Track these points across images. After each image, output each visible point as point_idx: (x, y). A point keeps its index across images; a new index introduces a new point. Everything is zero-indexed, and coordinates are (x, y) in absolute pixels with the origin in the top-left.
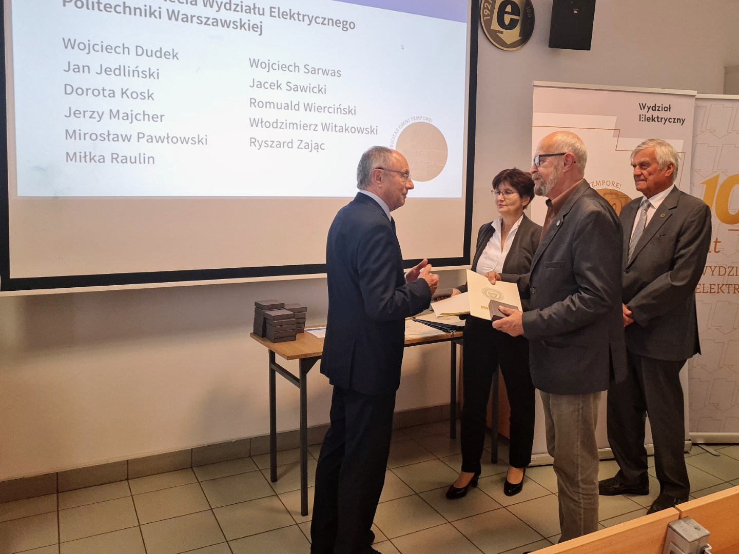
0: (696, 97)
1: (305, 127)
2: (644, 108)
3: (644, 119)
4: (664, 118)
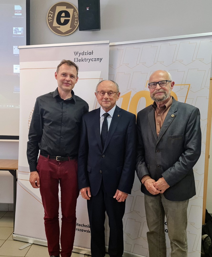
2: (77, 54)
3: (77, 61)
4: (89, 59)
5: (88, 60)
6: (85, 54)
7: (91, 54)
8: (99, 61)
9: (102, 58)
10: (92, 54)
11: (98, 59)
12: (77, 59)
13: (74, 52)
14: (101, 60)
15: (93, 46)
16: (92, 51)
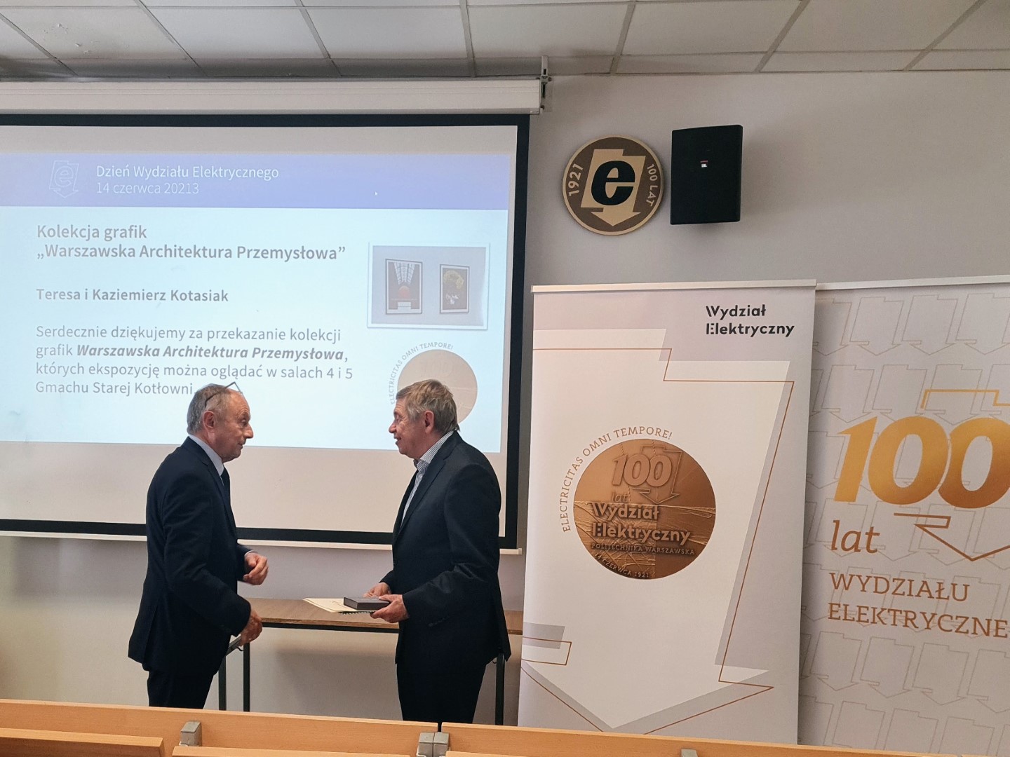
2: (715, 313)
3: (714, 331)
4: (752, 327)
5: (751, 331)
6: (739, 312)
7: (758, 314)
8: (783, 332)
9: (793, 327)
10: (763, 314)
11: (781, 329)
12: (714, 327)
13: (707, 307)
14: (790, 331)
15: (766, 293)
16: (764, 306)
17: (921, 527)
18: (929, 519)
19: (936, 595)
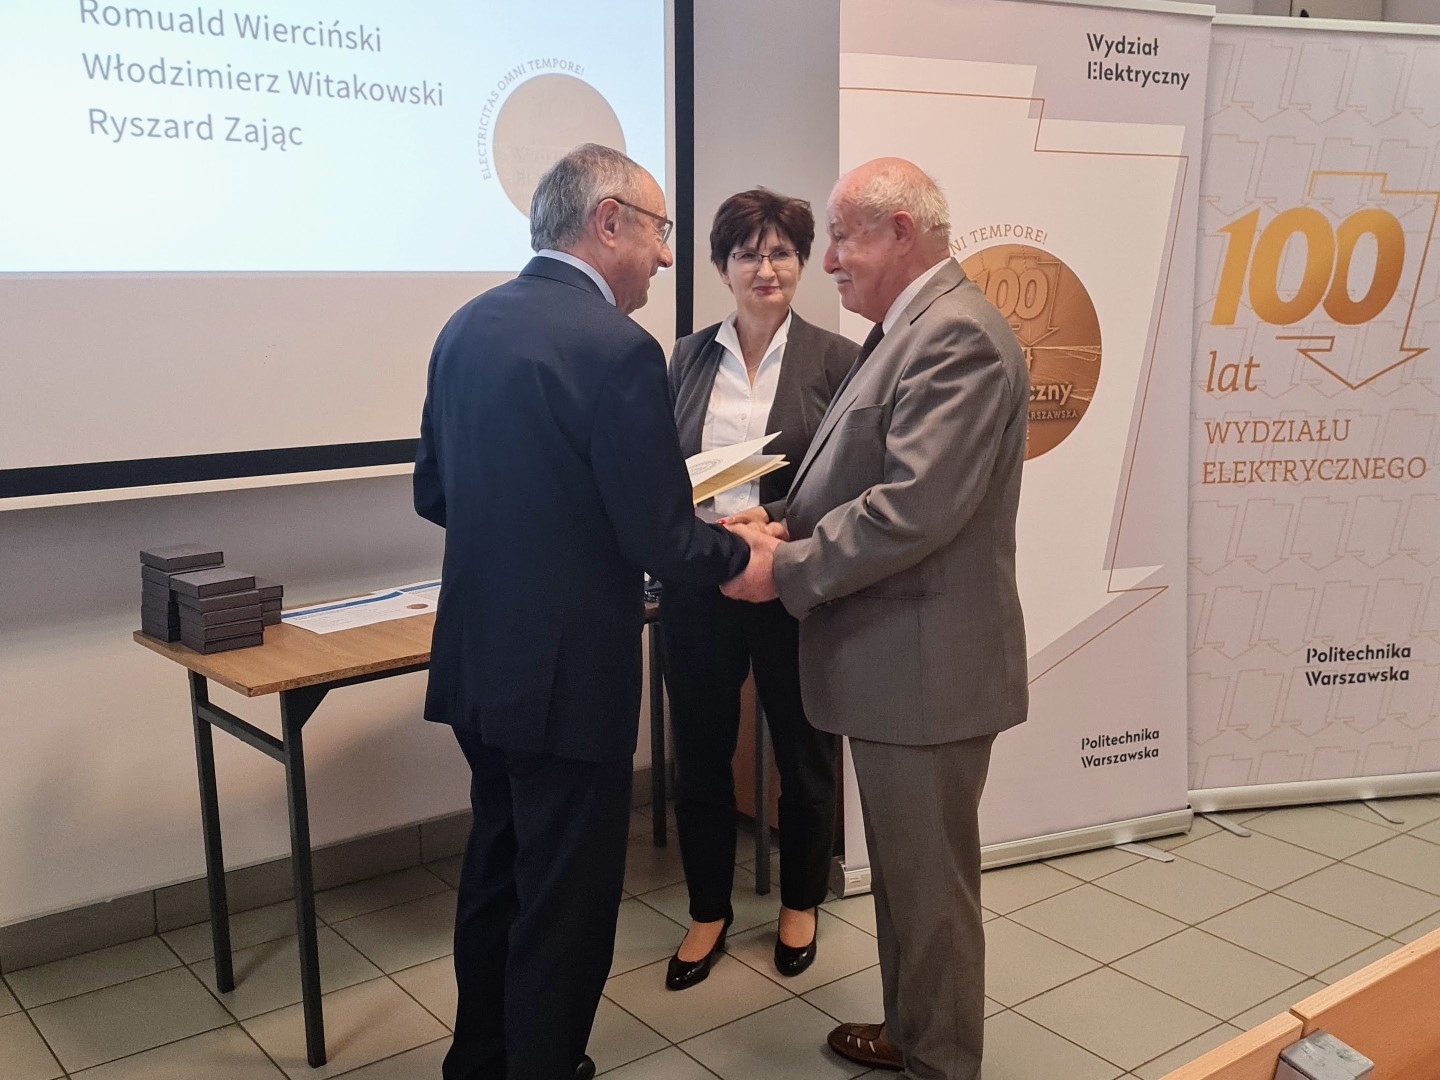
0: (1214, 21)
1: (241, 80)
2: (1098, 46)
3: (1097, 74)
4: (1144, 72)
5: (1141, 77)
6: (1128, 47)
7: (1150, 53)
12: (1097, 68)
17: (1304, 351)
18: (1313, 341)
19: (1316, 436)
